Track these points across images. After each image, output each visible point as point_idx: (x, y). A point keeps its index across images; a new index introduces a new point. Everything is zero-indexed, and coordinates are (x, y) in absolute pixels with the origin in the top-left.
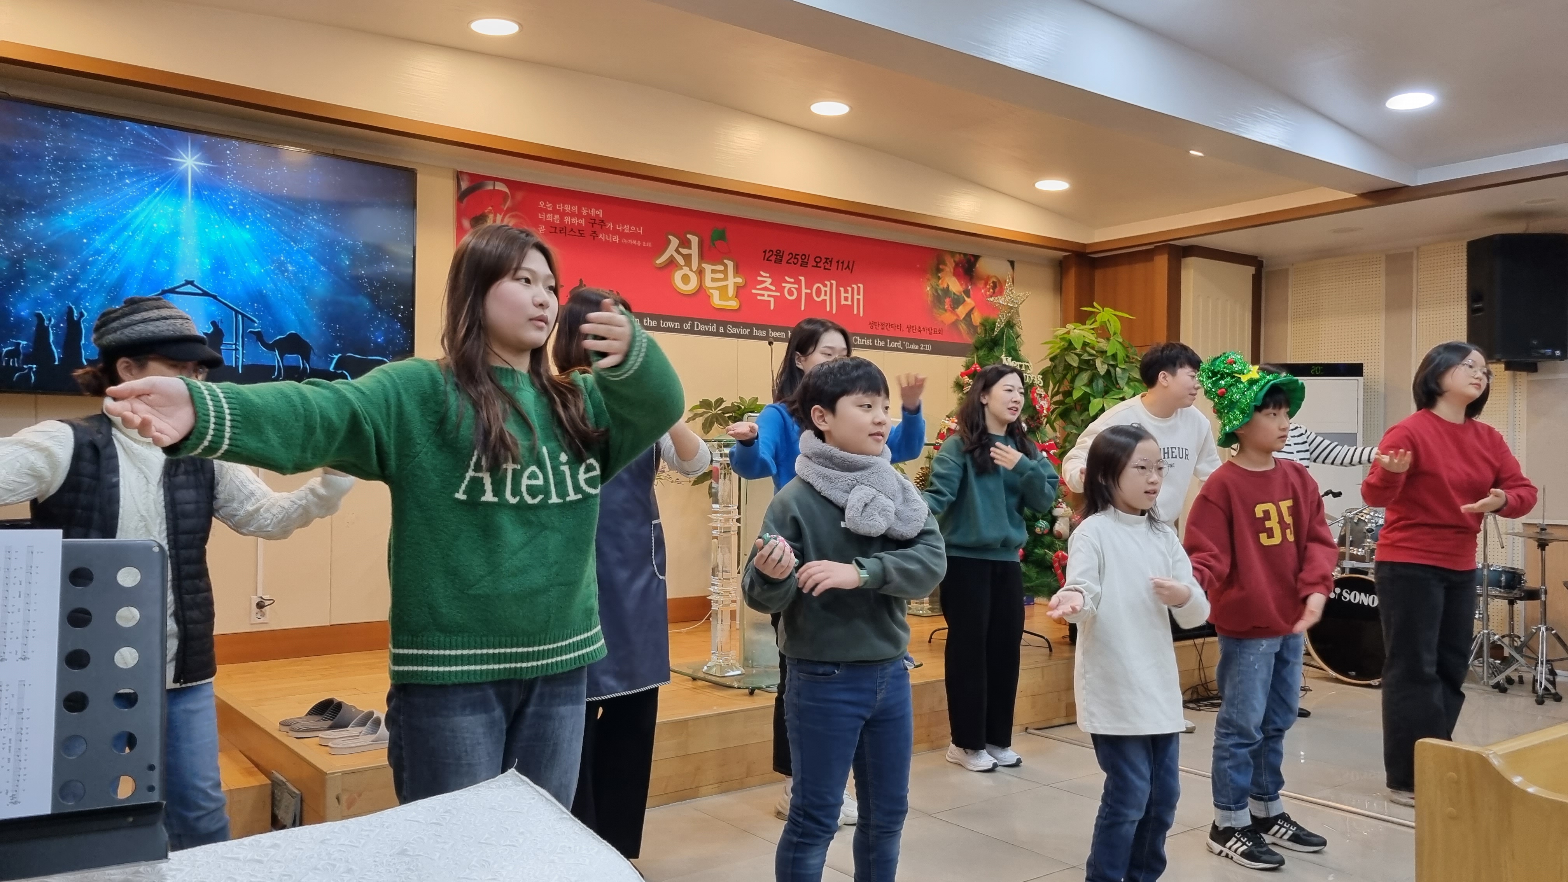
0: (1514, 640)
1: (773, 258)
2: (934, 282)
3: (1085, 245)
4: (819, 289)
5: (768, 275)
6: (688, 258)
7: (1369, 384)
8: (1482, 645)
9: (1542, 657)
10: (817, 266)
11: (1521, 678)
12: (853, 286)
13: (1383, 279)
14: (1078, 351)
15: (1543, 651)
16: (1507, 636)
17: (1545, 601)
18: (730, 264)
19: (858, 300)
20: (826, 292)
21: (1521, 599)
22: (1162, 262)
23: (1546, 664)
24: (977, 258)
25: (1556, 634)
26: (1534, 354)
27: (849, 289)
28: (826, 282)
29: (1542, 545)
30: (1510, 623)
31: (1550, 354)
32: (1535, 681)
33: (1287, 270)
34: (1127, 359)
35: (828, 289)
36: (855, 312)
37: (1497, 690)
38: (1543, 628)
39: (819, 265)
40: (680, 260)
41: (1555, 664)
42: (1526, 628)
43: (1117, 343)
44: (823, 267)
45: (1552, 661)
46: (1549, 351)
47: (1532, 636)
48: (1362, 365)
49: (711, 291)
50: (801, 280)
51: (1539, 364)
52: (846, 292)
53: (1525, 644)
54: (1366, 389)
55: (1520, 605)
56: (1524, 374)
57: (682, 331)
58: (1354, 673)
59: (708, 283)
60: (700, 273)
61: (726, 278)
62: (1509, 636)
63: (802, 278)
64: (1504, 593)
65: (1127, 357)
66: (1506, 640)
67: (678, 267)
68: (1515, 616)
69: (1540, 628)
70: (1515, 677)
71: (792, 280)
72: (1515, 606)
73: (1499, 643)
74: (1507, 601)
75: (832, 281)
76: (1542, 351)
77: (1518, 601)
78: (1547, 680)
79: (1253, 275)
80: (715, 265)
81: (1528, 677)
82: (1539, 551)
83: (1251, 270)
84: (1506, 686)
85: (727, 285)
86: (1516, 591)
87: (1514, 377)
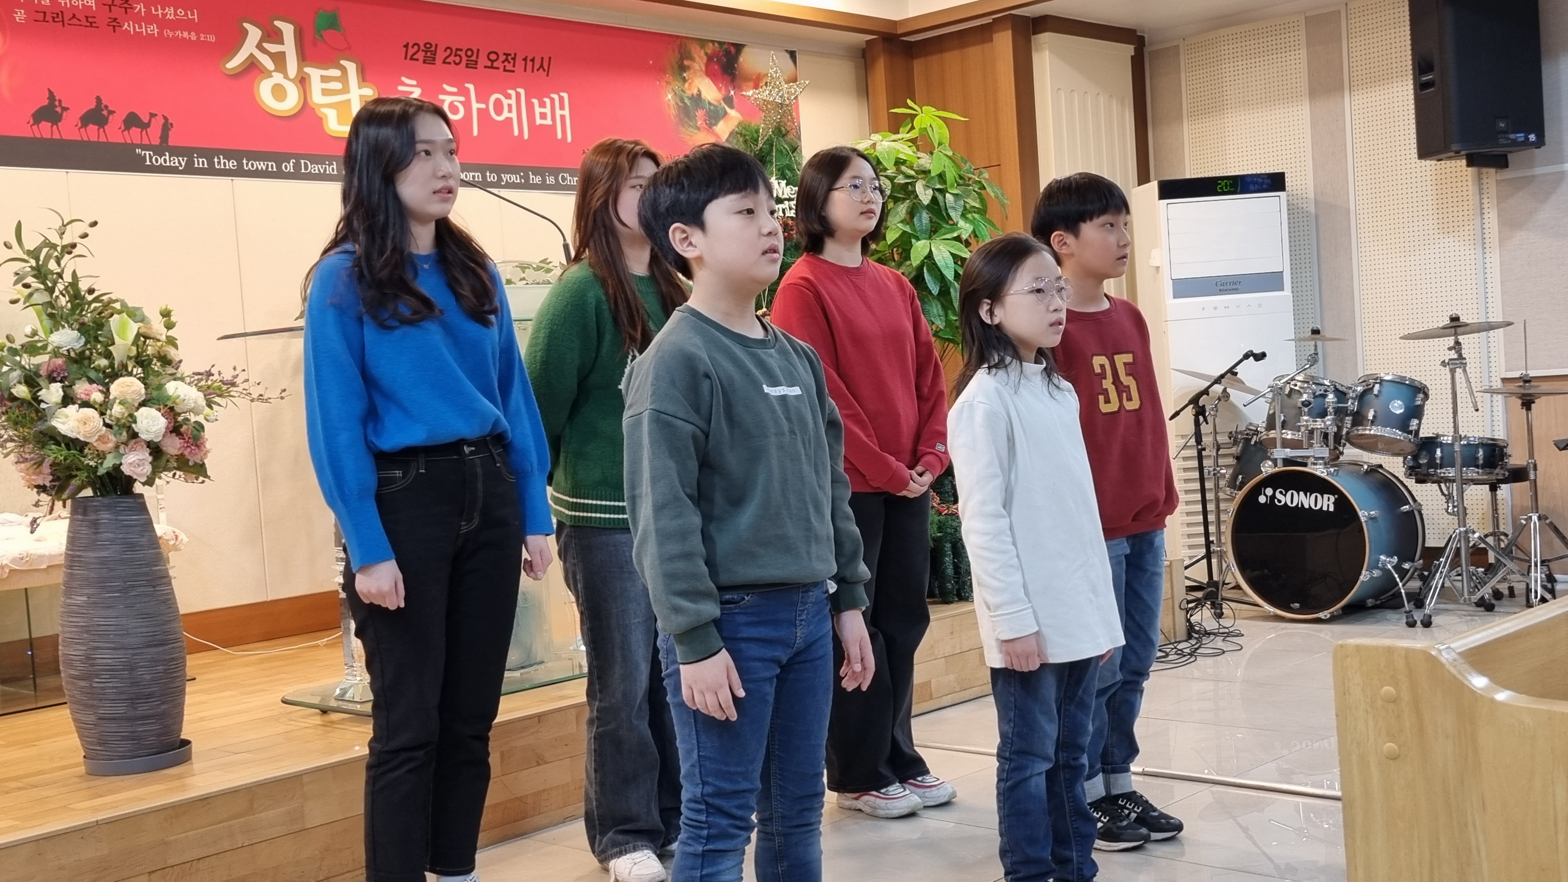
0: (1499, 540)
1: (420, 56)
2: (676, 85)
3: (895, 23)
4: (498, 103)
5: (414, 82)
6: (279, 59)
7: (1295, 202)
8: (1458, 550)
9: (1536, 557)
10: (492, 67)
11: (1511, 589)
12: (553, 95)
13: (1304, 52)
14: (889, 172)
15: (1536, 547)
16: (1491, 535)
17: (1535, 480)
18: (351, 67)
19: (563, 117)
20: (510, 106)
21: (1505, 481)
22: (1004, 41)
23: (1541, 565)
24: (739, 47)
25: (1551, 523)
26: (1502, 141)
27: (547, 100)
28: (510, 91)
29: (1527, 403)
30: (1494, 517)
31: (1522, 139)
32: (1528, 590)
33: (1177, 47)
34: (961, 182)
35: (513, 102)
36: (559, 136)
37: (1482, 609)
38: (1535, 518)
39: (495, 65)
40: (267, 63)
41: (1552, 565)
42: (1515, 521)
43: (945, 158)
44: (502, 69)
45: (1549, 561)
46: (1520, 137)
47: (1521, 529)
48: (1283, 173)
49: (324, 110)
50: (468, 89)
51: (1510, 156)
52: (542, 105)
53: (1513, 543)
54: (1292, 209)
55: (1504, 491)
56: (1492, 171)
57: (280, 175)
58: (1297, 605)
59: (317, 97)
60: (303, 81)
61: (346, 90)
62: (1493, 534)
63: (471, 87)
64: (1483, 474)
65: (961, 177)
66: (1490, 540)
67: (265, 73)
68: (1500, 507)
69: (1530, 517)
70: (1504, 588)
71: (455, 90)
72: (1499, 492)
73: (1482, 545)
74: (1487, 486)
75: (519, 90)
76: (1512, 136)
77: (1503, 486)
78: (1544, 587)
79: (1132, 57)
80: (327, 69)
81: (1520, 587)
82: (1524, 411)
83: (1129, 50)
84: (1493, 602)
85: (349, 100)
86: (1497, 471)
87: (1479, 178)
